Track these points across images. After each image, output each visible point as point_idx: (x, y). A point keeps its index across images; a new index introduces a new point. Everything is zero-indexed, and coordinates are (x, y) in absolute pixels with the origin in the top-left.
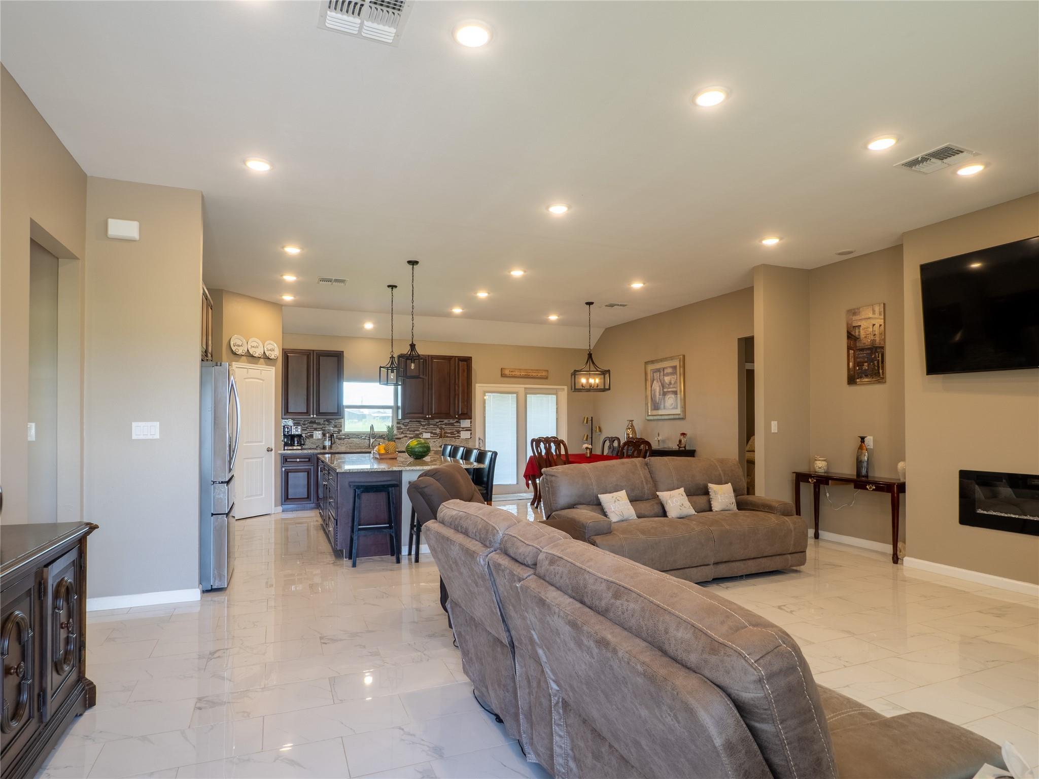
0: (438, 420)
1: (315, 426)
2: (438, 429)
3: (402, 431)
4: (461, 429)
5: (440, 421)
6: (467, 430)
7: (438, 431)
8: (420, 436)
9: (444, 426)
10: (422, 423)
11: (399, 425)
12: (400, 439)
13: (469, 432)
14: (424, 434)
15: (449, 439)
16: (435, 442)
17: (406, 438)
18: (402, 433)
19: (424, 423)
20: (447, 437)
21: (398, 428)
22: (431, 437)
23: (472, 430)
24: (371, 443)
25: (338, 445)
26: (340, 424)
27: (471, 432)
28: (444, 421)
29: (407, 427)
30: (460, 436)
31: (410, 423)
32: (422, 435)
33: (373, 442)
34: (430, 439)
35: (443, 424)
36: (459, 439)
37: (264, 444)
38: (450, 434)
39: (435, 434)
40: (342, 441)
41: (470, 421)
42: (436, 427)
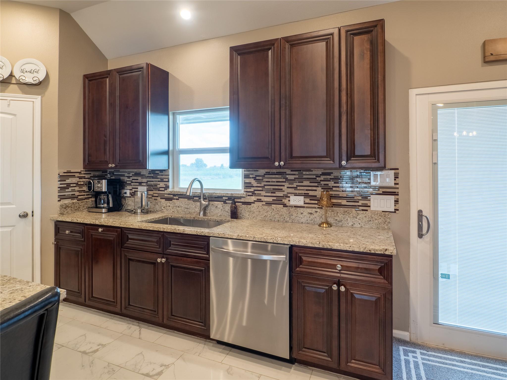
0: (320, 172)
1: (140, 179)
2: (319, 189)
3: (252, 190)
4: (371, 191)
5: (323, 174)
6: (386, 193)
7: (319, 192)
8: (285, 201)
9: (331, 184)
10: (289, 177)
11: (248, 181)
12: (249, 203)
13: (393, 198)
14: (292, 198)
15: (342, 210)
16: (311, 213)
17: (260, 204)
18: (253, 194)
19: (292, 177)
20: (340, 205)
21: (247, 186)
22: (305, 203)
23: (398, 192)
24: (203, 207)
25: (163, 208)
26: (167, 177)
27: (397, 197)
28: (332, 173)
29: (262, 183)
30: (369, 205)
31: (266, 176)
32: (288, 199)
33: (207, 206)
34: (304, 207)
35: (330, 179)
36: (367, 210)
37: (14, 206)
38: (346, 201)
39: (313, 198)
40: (168, 203)
41: (395, 173)
42: (316, 184)
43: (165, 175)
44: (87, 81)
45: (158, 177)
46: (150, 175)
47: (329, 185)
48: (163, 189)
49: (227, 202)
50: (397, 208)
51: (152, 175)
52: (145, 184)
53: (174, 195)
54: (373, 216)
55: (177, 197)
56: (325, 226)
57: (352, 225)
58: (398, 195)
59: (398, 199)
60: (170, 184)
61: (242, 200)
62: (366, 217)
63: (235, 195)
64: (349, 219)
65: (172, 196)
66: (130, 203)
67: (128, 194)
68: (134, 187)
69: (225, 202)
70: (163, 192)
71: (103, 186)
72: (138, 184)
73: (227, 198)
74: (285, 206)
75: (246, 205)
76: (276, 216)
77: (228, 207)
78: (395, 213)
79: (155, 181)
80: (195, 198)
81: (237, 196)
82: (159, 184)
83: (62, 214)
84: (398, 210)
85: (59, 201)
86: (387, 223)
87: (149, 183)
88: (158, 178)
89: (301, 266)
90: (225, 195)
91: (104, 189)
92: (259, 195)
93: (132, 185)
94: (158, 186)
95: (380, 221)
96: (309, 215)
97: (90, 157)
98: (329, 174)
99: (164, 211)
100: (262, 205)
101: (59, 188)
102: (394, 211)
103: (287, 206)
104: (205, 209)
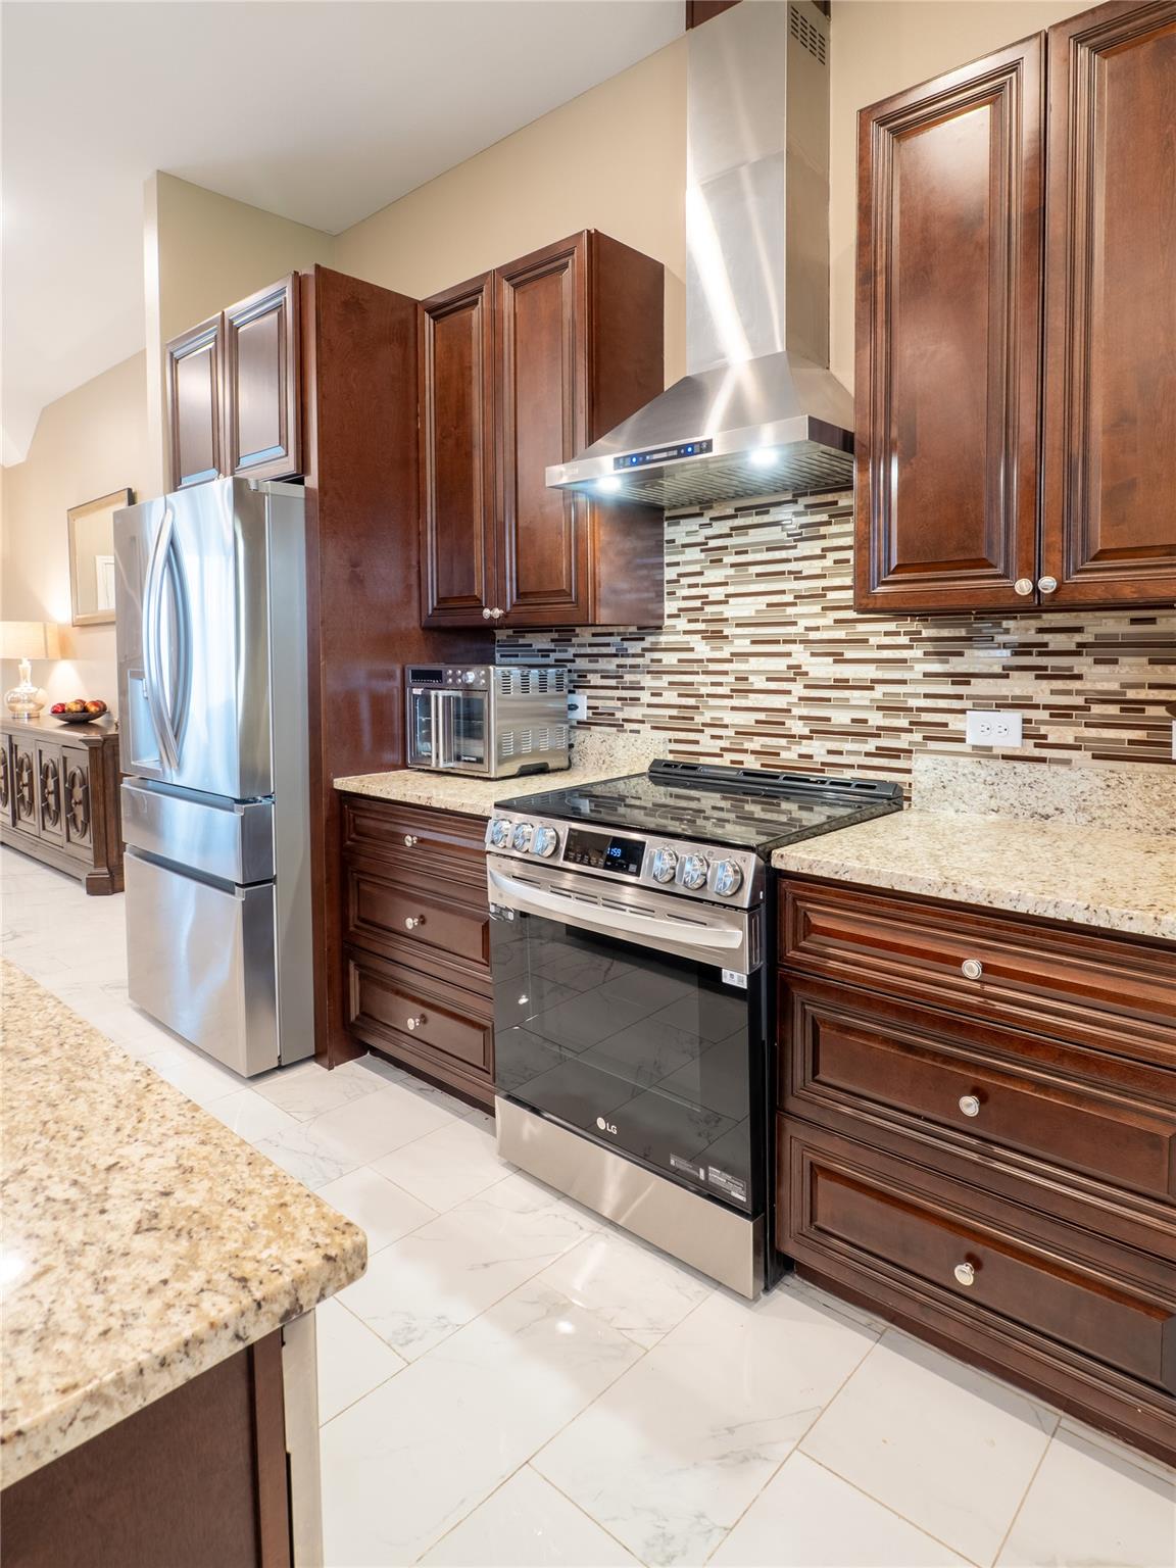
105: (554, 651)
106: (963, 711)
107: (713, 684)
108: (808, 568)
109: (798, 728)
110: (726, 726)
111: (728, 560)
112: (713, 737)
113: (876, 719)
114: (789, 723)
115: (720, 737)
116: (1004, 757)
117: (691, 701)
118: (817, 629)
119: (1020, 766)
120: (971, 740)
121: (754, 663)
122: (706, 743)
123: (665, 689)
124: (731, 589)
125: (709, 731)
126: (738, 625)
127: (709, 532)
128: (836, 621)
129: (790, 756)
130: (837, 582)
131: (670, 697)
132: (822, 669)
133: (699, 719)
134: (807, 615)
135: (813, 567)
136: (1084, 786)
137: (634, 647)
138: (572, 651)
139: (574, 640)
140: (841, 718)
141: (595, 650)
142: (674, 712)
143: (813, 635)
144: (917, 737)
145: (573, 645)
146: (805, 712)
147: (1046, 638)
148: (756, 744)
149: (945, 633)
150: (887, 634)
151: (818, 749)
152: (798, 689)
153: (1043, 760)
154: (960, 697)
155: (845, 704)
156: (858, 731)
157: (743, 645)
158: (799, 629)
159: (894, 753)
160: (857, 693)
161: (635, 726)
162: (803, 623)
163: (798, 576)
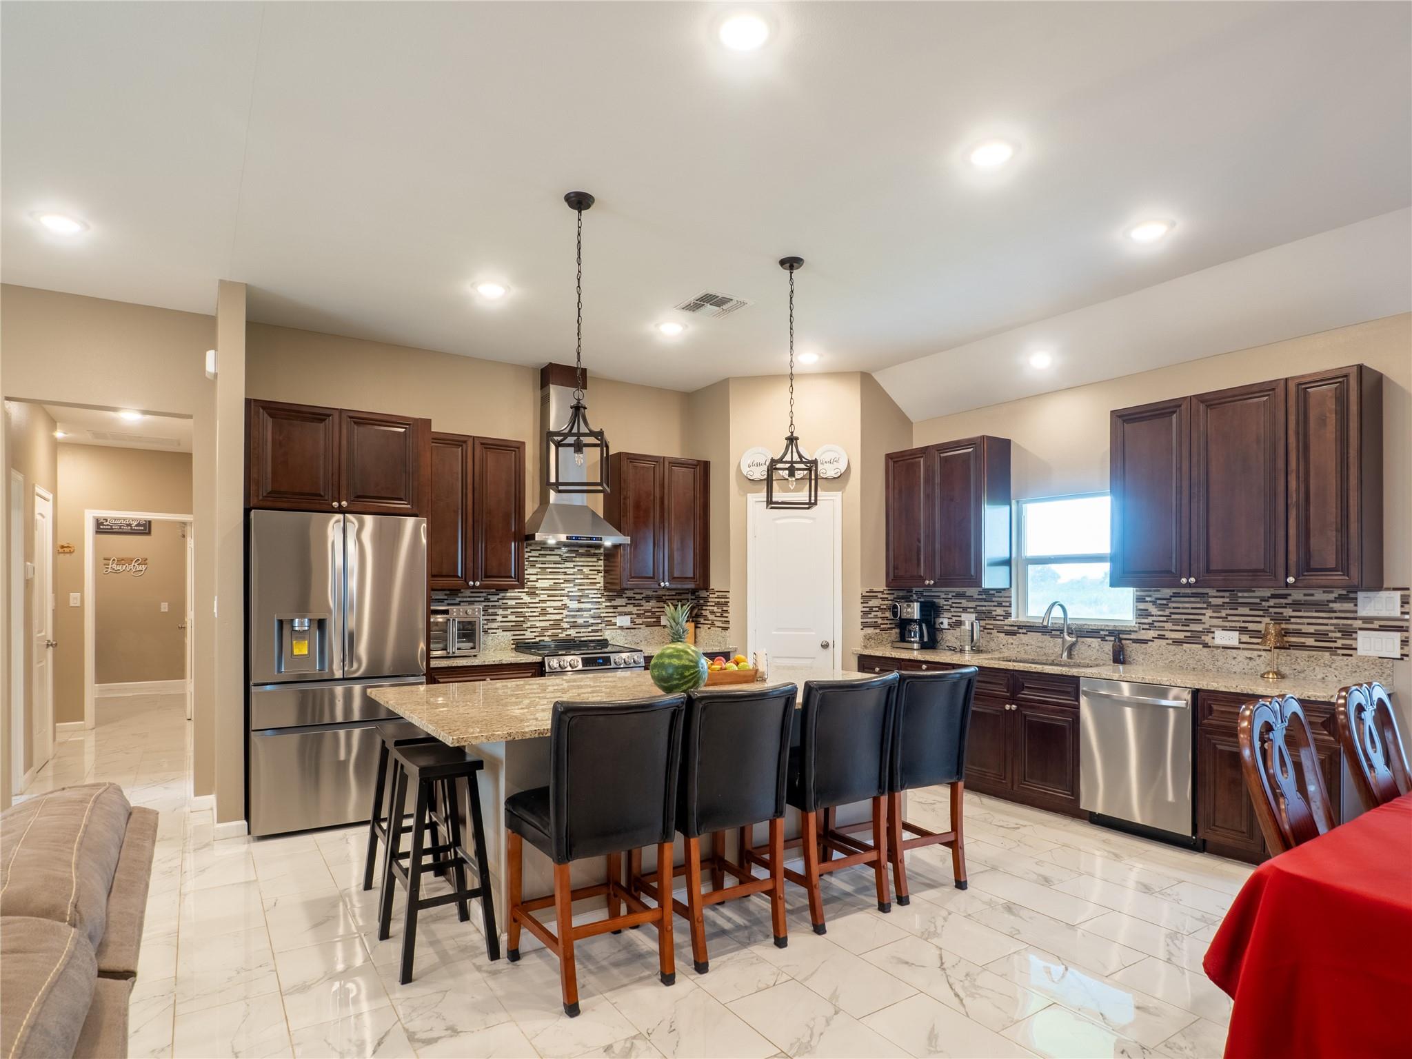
0: (1267, 593)
2: (1267, 620)
3: (1150, 620)
4: (1358, 623)
5: (1274, 596)
6: (1383, 628)
8: (1207, 639)
9: (1288, 612)
10: (1214, 601)
11: (1142, 606)
12: (1145, 642)
13: (1397, 637)
14: (1219, 633)
15: (1306, 653)
16: (1251, 659)
17: (1163, 642)
18: (1151, 626)
19: (1219, 601)
20: (1303, 647)
21: (1142, 614)
22: (1240, 643)
23: (1407, 627)
24: (1067, 645)
25: (1001, 647)
26: (1008, 599)
27: (1405, 634)
28: (1290, 595)
29: (1167, 610)
30: (1354, 646)
31: (1173, 599)
32: (1211, 635)
33: (1073, 645)
34: (1239, 648)
35: (1286, 604)
36: (1351, 655)
37: (814, 633)
38: (1313, 639)
39: (1255, 634)
40: (1010, 639)
41: (1402, 596)
42: (1261, 613)
43: (1005, 597)
44: (891, 463)
45: (994, 599)
46: (980, 597)
47: (1285, 614)
48: (1002, 618)
49: (1107, 638)
50: (1405, 652)
51: (984, 597)
52: (972, 610)
53: (1020, 627)
54: (1360, 664)
55: (1024, 631)
56: (1271, 676)
57: (1323, 678)
58: (1407, 631)
59: (1407, 638)
60: (1013, 610)
61: (1133, 636)
62: (1347, 665)
63: (1120, 628)
64: (1317, 668)
65: (1016, 628)
66: (950, 638)
67: (946, 626)
68: (955, 614)
69: (1103, 639)
70: (1002, 623)
71: (914, 611)
72: (961, 610)
73: (1107, 633)
74: (1206, 646)
75: (1138, 644)
76: (1190, 661)
77: (1108, 647)
78: (1402, 661)
79: (989, 606)
80: (1054, 632)
81: (1124, 629)
82: (995, 611)
83: (865, 647)
84: (1407, 656)
85: (862, 629)
86: (1385, 676)
87: (978, 608)
88: (994, 602)
89: (1210, 717)
90: (1103, 628)
91: (916, 616)
92: (1162, 628)
93: (951, 612)
94: (994, 613)
95: (1373, 672)
96: (1248, 661)
97: (896, 571)
98: (1285, 596)
99: (1004, 650)
100: (1167, 644)
101: (862, 612)
102: (1399, 657)
103: (1210, 647)
104: (1071, 648)
105: (447, 600)
106: (616, 617)
107: (531, 612)
108: (569, 571)
109: (566, 626)
110: (537, 627)
111: (537, 565)
112: (531, 632)
113: (591, 621)
114: (562, 624)
115: (535, 632)
116: (627, 629)
117: (522, 619)
118: (572, 592)
119: (632, 630)
120: (618, 624)
121: (549, 604)
122: (528, 634)
123: (509, 615)
124: (539, 577)
125: (529, 630)
126: (542, 590)
127: (530, 554)
128: (579, 589)
129: (562, 636)
130: (579, 577)
131: (512, 618)
132: (574, 605)
133: (525, 626)
134: (569, 587)
135: (571, 571)
136: (646, 634)
137: (495, 598)
138: (458, 599)
139: (460, 595)
140: (580, 621)
141: (473, 599)
142: (513, 624)
143: (570, 594)
144: (604, 625)
145: (459, 597)
146: (568, 620)
147: (635, 595)
148: (550, 633)
149: (611, 594)
150: (595, 594)
151: (572, 632)
152: (565, 612)
153: (635, 628)
154: (615, 612)
155: (581, 616)
156: (586, 625)
157: (544, 597)
158: (565, 592)
159: (597, 631)
160: (585, 613)
161: (494, 631)
162: (567, 590)
163: (565, 573)
